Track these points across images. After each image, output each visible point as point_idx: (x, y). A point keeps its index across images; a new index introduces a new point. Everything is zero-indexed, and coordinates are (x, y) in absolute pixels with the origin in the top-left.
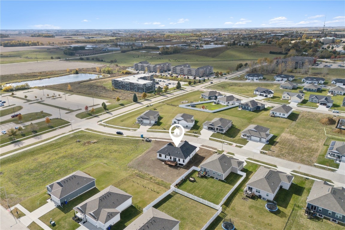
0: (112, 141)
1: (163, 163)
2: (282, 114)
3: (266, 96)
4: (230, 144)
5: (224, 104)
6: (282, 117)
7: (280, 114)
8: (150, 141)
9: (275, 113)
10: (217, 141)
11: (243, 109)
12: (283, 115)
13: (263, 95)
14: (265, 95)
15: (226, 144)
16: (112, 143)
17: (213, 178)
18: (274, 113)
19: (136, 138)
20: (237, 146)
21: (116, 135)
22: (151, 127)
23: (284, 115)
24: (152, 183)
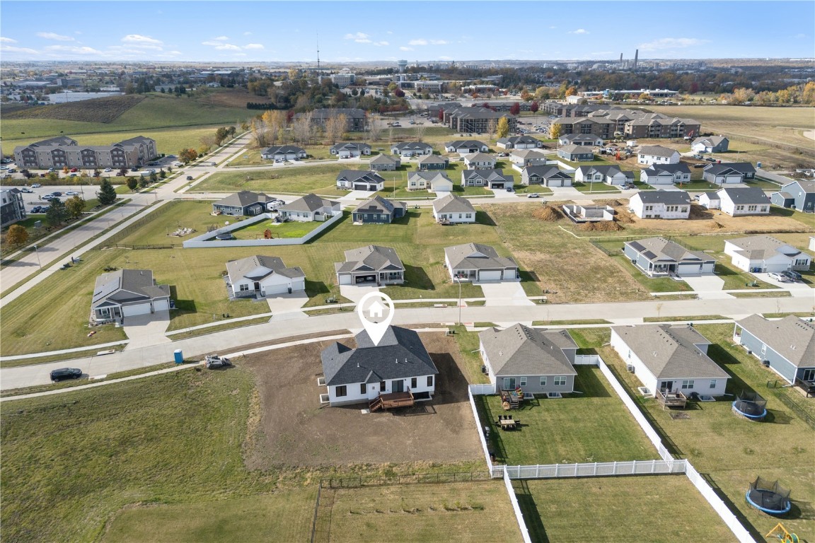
0: (66, 411)
1: (364, 411)
2: (464, 215)
3: (373, 188)
4: (451, 304)
5: (306, 220)
6: (465, 223)
7: (460, 217)
8: (226, 365)
9: (448, 217)
10: (413, 305)
11: (364, 221)
12: (467, 217)
13: (364, 188)
14: (368, 187)
15: (441, 305)
16: (72, 420)
17: (544, 396)
18: (445, 216)
19: (160, 372)
20: (469, 304)
21: (54, 385)
22: (169, 322)
23: (470, 217)
24: (412, 488)
